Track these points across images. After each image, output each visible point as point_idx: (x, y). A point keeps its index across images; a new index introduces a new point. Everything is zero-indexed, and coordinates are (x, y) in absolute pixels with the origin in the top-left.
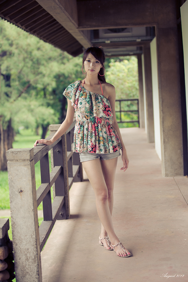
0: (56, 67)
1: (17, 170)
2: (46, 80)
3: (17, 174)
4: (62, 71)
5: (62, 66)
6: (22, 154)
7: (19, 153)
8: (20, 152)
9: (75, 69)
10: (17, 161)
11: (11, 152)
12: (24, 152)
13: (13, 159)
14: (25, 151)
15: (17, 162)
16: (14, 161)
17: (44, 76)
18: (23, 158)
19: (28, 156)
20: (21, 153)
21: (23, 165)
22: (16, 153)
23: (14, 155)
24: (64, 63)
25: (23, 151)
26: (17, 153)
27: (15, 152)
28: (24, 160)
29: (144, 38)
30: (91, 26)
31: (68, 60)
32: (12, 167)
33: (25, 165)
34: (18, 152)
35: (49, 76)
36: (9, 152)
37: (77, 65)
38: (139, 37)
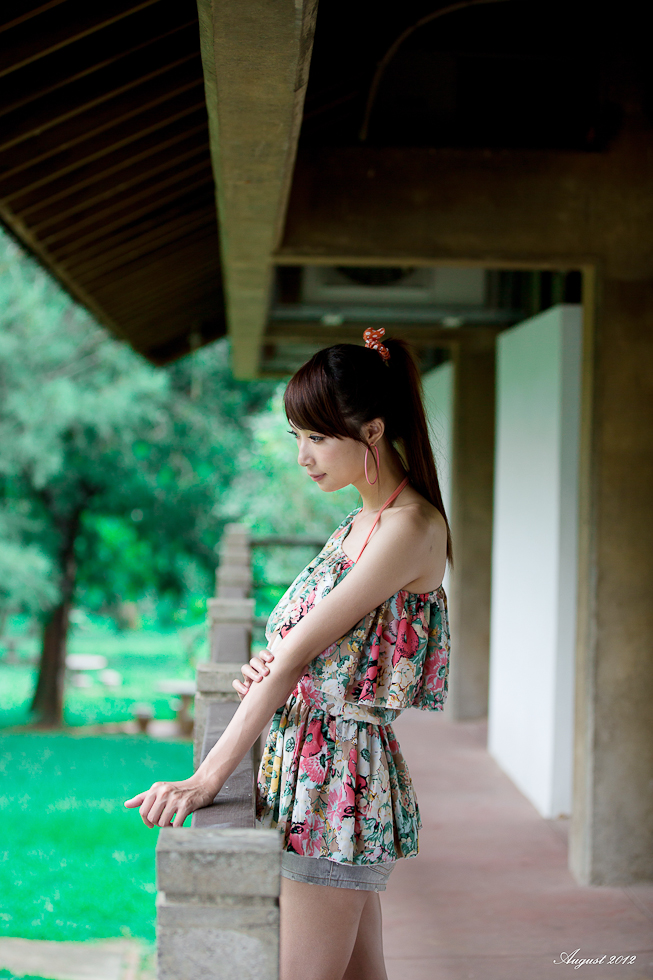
0: (67, 401)
1: (209, 949)
2: (29, 444)
3: (204, 971)
4: (89, 417)
5: (90, 399)
6: (241, 869)
7: (222, 860)
8: (232, 855)
9: (137, 410)
10: (211, 898)
11: (181, 854)
12: (251, 858)
13: (189, 889)
14: (258, 855)
15: (208, 905)
16: (195, 900)
17: (20, 428)
18: (241, 888)
19: (270, 879)
20: (233, 861)
21: (242, 926)
22: (210, 858)
23: (196, 868)
24: (92, 387)
25: (249, 853)
26: (211, 864)
27: (202, 853)
28: (248, 899)
29: (478, 316)
30: (331, 251)
31: (114, 374)
32: (180, 931)
33: (251, 927)
34: (219, 854)
35: (39, 430)
36: (173, 856)
37: (142, 397)
38: (454, 308)
